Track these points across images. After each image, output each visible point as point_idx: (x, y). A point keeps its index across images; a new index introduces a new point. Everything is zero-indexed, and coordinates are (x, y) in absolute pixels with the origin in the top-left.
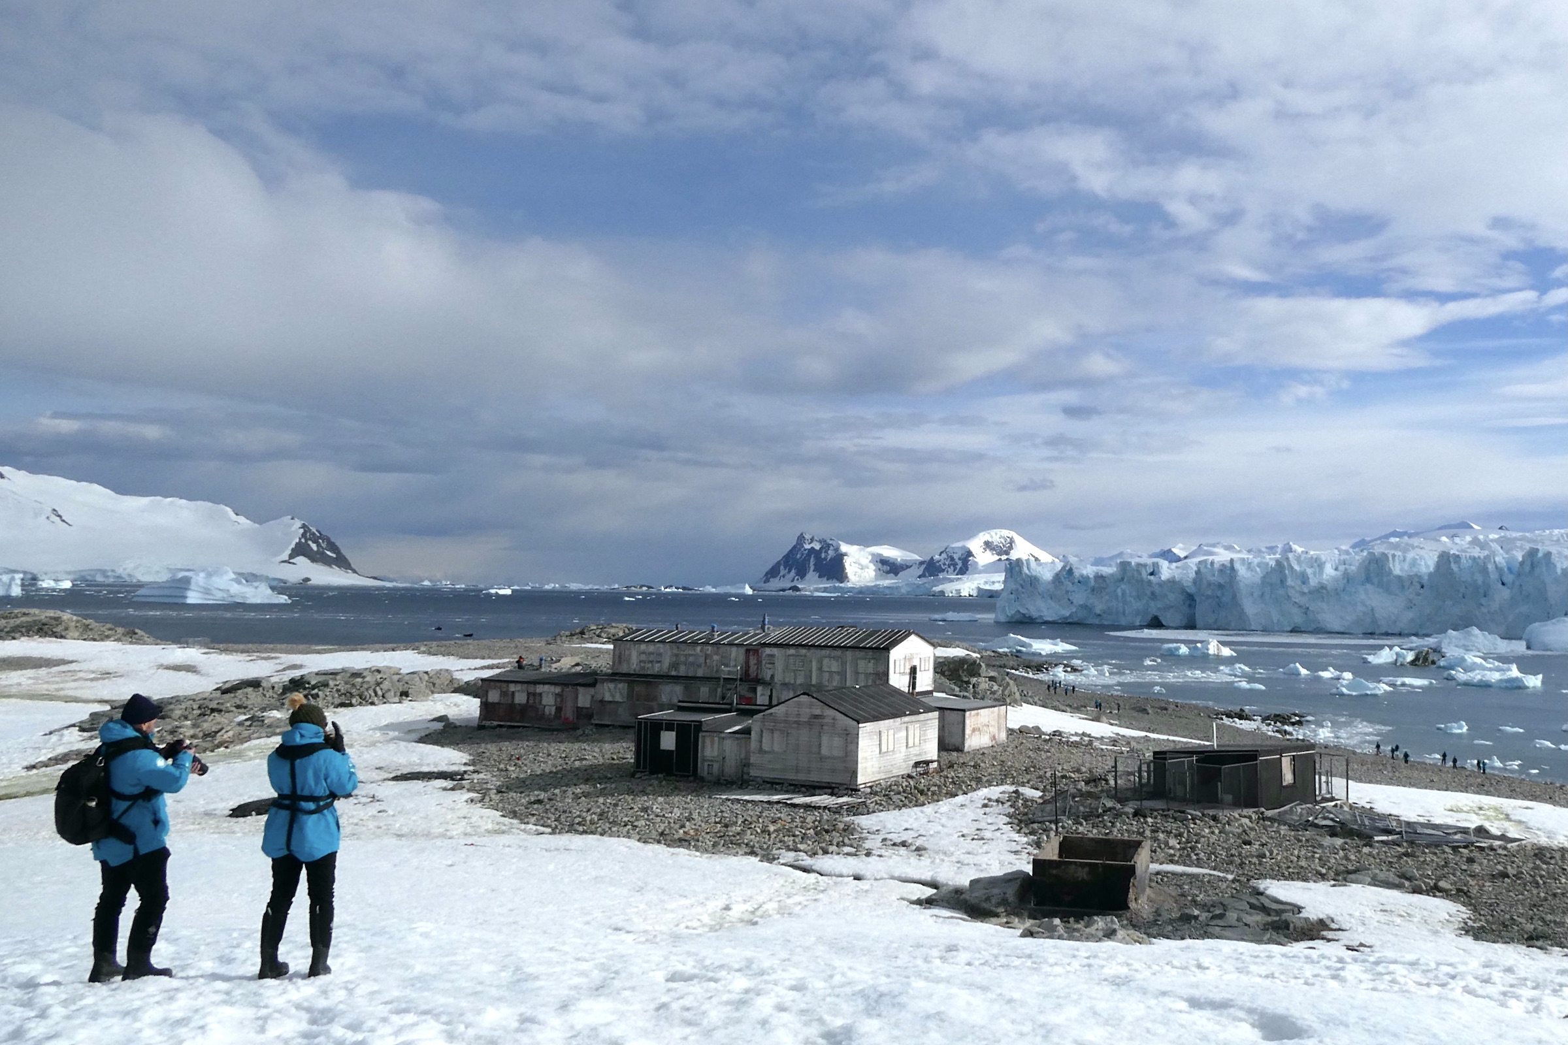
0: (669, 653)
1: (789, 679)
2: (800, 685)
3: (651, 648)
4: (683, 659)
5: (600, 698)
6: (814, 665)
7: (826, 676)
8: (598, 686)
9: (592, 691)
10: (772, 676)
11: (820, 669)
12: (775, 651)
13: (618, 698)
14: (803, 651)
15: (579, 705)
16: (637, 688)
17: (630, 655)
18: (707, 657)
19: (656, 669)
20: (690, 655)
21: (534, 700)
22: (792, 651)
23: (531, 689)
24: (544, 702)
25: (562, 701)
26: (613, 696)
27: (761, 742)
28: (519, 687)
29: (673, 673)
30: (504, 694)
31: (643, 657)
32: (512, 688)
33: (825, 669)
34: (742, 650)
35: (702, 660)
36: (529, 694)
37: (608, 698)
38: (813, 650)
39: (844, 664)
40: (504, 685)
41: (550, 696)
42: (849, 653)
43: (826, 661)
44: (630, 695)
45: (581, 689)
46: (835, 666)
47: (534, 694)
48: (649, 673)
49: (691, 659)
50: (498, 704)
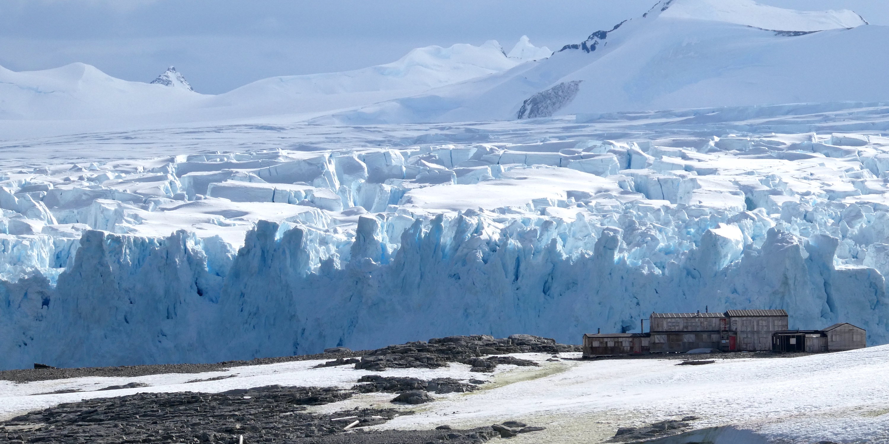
0: (682, 322)
1: (744, 329)
2: (749, 331)
3: (673, 320)
4: (690, 324)
5: (653, 342)
6: (755, 324)
7: (761, 327)
8: (651, 337)
9: (648, 339)
10: (736, 329)
11: (758, 325)
12: (737, 319)
13: (662, 341)
14: (750, 318)
15: (643, 345)
16: (671, 337)
17: (663, 324)
18: (701, 323)
19: (677, 329)
20: (693, 322)
21: (618, 344)
22: (745, 318)
23: (616, 340)
24: (623, 345)
25: (633, 344)
26: (660, 340)
27: (832, 339)
28: (609, 339)
29: (685, 330)
30: (601, 343)
31: (670, 324)
32: (605, 340)
33: (760, 324)
34: (718, 320)
35: (699, 324)
36: (615, 342)
37: (657, 341)
38: (754, 318)
39: (769, 322)
40: (601, 339)
41: (627, 342)
42: (770, 318)
43: (760, 322)
44: (668, 340)
45: (642, 339)
46: (764, 323)
47: (618, 342)
48: (673, 330)
49: (694, 324)
50: (599, 347)
